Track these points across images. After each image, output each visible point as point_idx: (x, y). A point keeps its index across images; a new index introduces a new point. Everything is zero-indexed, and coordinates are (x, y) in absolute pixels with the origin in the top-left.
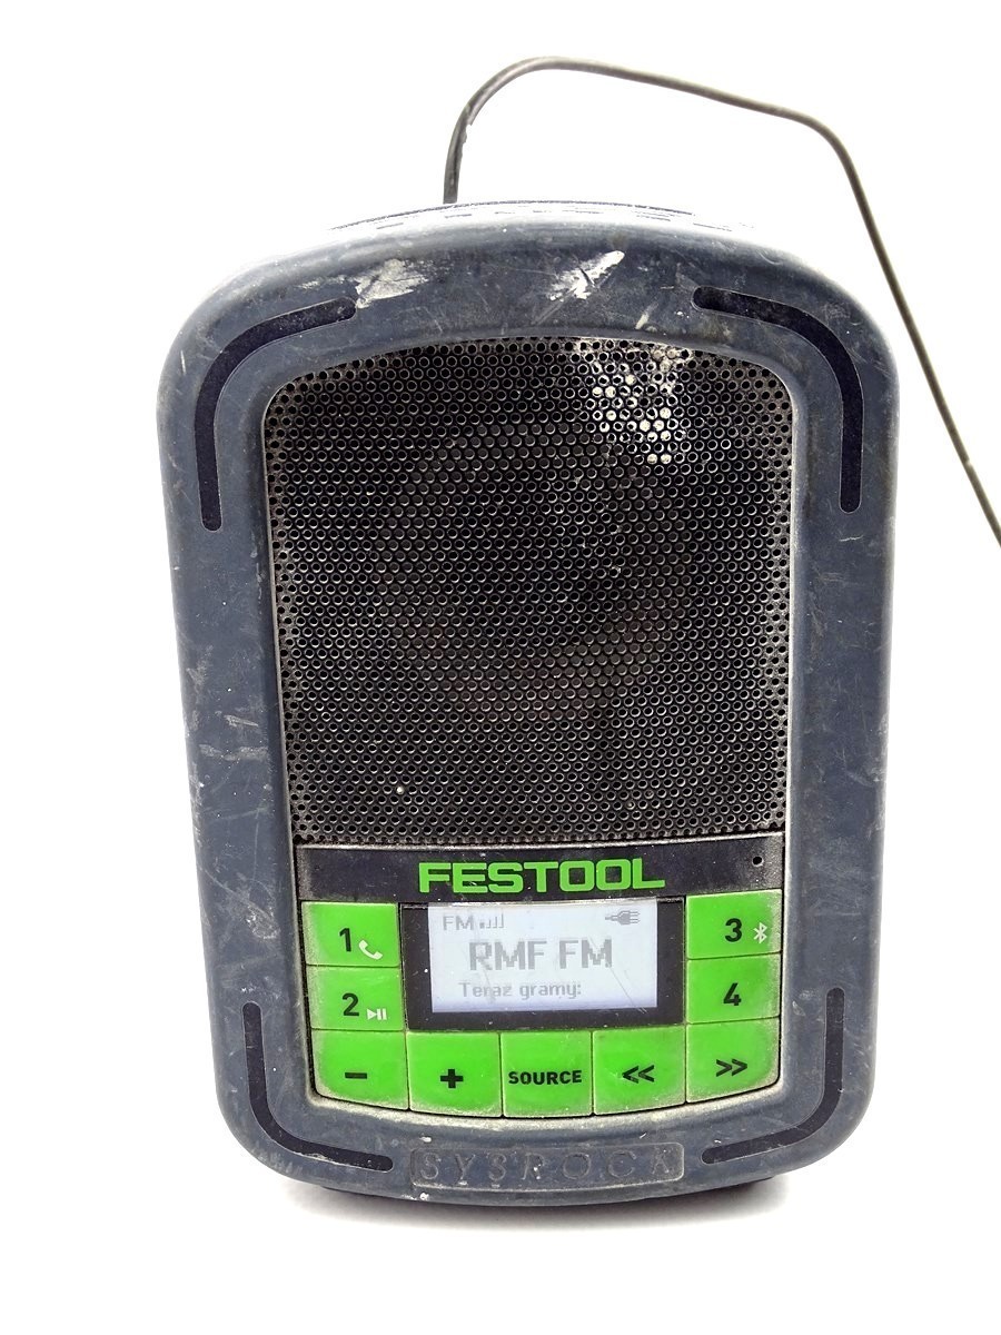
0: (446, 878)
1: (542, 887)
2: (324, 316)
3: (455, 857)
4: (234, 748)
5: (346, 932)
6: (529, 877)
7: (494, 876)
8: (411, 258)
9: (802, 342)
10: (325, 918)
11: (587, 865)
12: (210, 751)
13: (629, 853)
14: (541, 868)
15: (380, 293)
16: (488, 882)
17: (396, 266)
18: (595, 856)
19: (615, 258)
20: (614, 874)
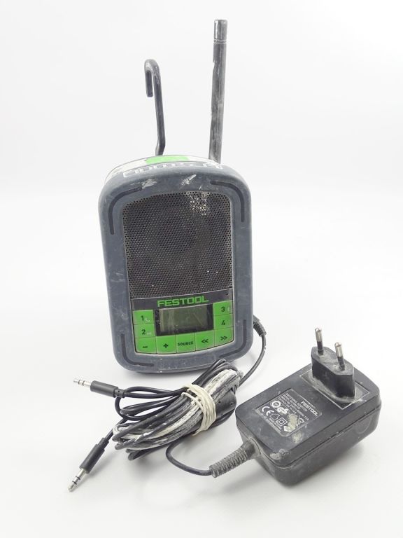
0: (163, 303)
1: (183, 303)
2: (135, 190)
3: (165, 299)
4: (118, 280)
5: (142, 317)
6: (181, 302)
7: (173, 302)
8: (153, 178)
9: (232, 190)
10: (138, 314)
11: (193, 298)
12: (112, 281)
13: (201, 295)
14: (183, 300)
15: (147, 185)
17: (150, 180)
18: (194, 296)
19: (194, 176)
20: (198, 300)
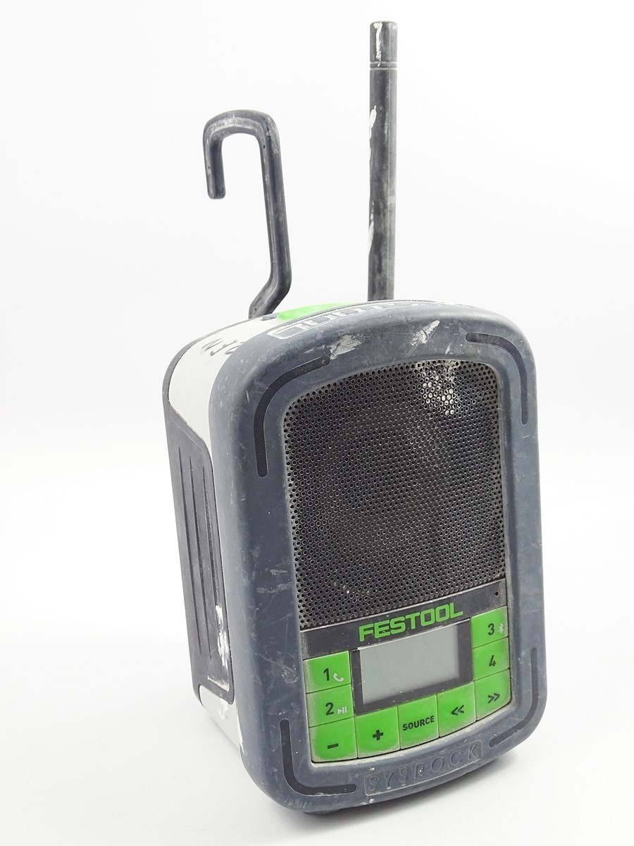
0: (372, 631)
1: (413, 627)
2: (316, 365)
3: (375, 620)
4: (275, 586)
5: (327, 671)
6: (408, 622)
7: (393, 625)
8: (353, 334)
9: (505, 352)
10: (311, 666)
11: (432, 611)
12: (261, 590)
13: (448, 602)
14: (412, 617)
15: (341, 351)
16: (390, 629)
17: (347, 338)
18: (435, 605)
19: (436, 324)
20: (443, 613)
